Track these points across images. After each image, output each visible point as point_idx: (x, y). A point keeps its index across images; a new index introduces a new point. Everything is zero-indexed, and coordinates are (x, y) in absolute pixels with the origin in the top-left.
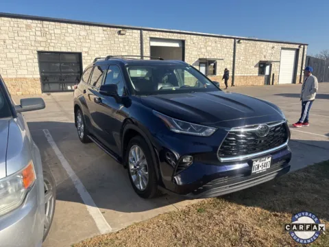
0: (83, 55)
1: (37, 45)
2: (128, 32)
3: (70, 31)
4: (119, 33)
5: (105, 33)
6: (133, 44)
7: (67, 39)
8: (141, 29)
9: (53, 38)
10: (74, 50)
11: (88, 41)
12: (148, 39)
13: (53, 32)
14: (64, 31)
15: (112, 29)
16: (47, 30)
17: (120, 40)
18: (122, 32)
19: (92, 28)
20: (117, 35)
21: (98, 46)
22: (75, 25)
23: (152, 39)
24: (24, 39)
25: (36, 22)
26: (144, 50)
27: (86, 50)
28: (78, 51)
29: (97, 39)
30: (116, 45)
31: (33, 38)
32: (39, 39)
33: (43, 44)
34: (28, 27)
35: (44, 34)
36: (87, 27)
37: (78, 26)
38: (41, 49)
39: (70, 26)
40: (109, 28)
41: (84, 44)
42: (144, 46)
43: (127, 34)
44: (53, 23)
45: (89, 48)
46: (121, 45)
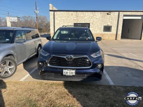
0: (90, 24)
1: (74, 21)
2: (112, 13)
3: (86, 15)
4: (108, 14)
5: (101, 14)
6: (114, 19)
7: (85, 18)
8: (119, 11)
9: (80, 18)
10: (87, 22)
11: (93, 18)
12: (123, 16)
13: (80, 16)
14: (84, 15)
15: (104, 12)
16: (78, 15)
17: (108, 17)
18: (109, 14)
19: (96, 13)
20: (106, 15)
21: (97, 20)
22: (88, 12)
23: (125, 16)
24: (70, 19)
25: (75, 12)
26: (119, 21)
27: (92, 22)
28: (89, 22)
29: (97, 17)
30: (105, 20)
31: (73, 18)
32: (75, 19)
33: (76, 21)
34: (72, 14)
35: (77, 17)
36: (94, 13)
37: (90, 12)
38: (75, 22)
39: (86, 13)
40: (103, 12)
41: (91, 20)
42: (120, 19)
43: (111, 14)
44: (81, 12)
45: (93, 21)
46: (108, 19)
